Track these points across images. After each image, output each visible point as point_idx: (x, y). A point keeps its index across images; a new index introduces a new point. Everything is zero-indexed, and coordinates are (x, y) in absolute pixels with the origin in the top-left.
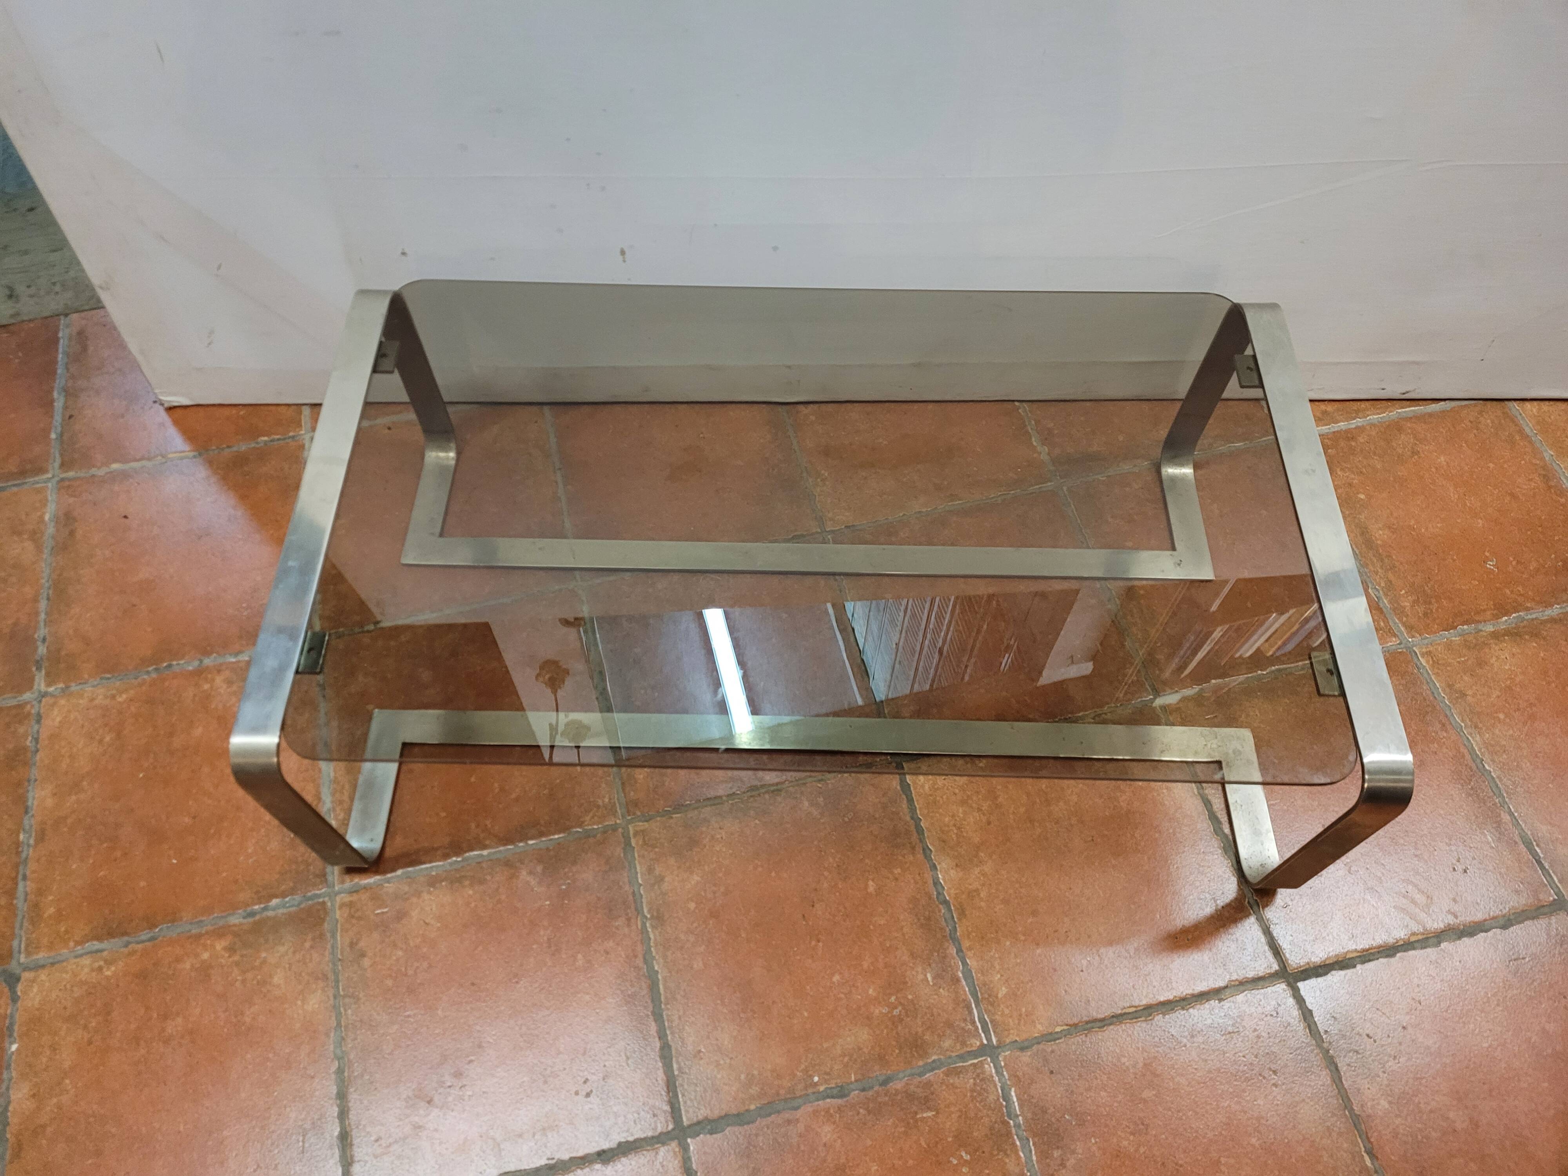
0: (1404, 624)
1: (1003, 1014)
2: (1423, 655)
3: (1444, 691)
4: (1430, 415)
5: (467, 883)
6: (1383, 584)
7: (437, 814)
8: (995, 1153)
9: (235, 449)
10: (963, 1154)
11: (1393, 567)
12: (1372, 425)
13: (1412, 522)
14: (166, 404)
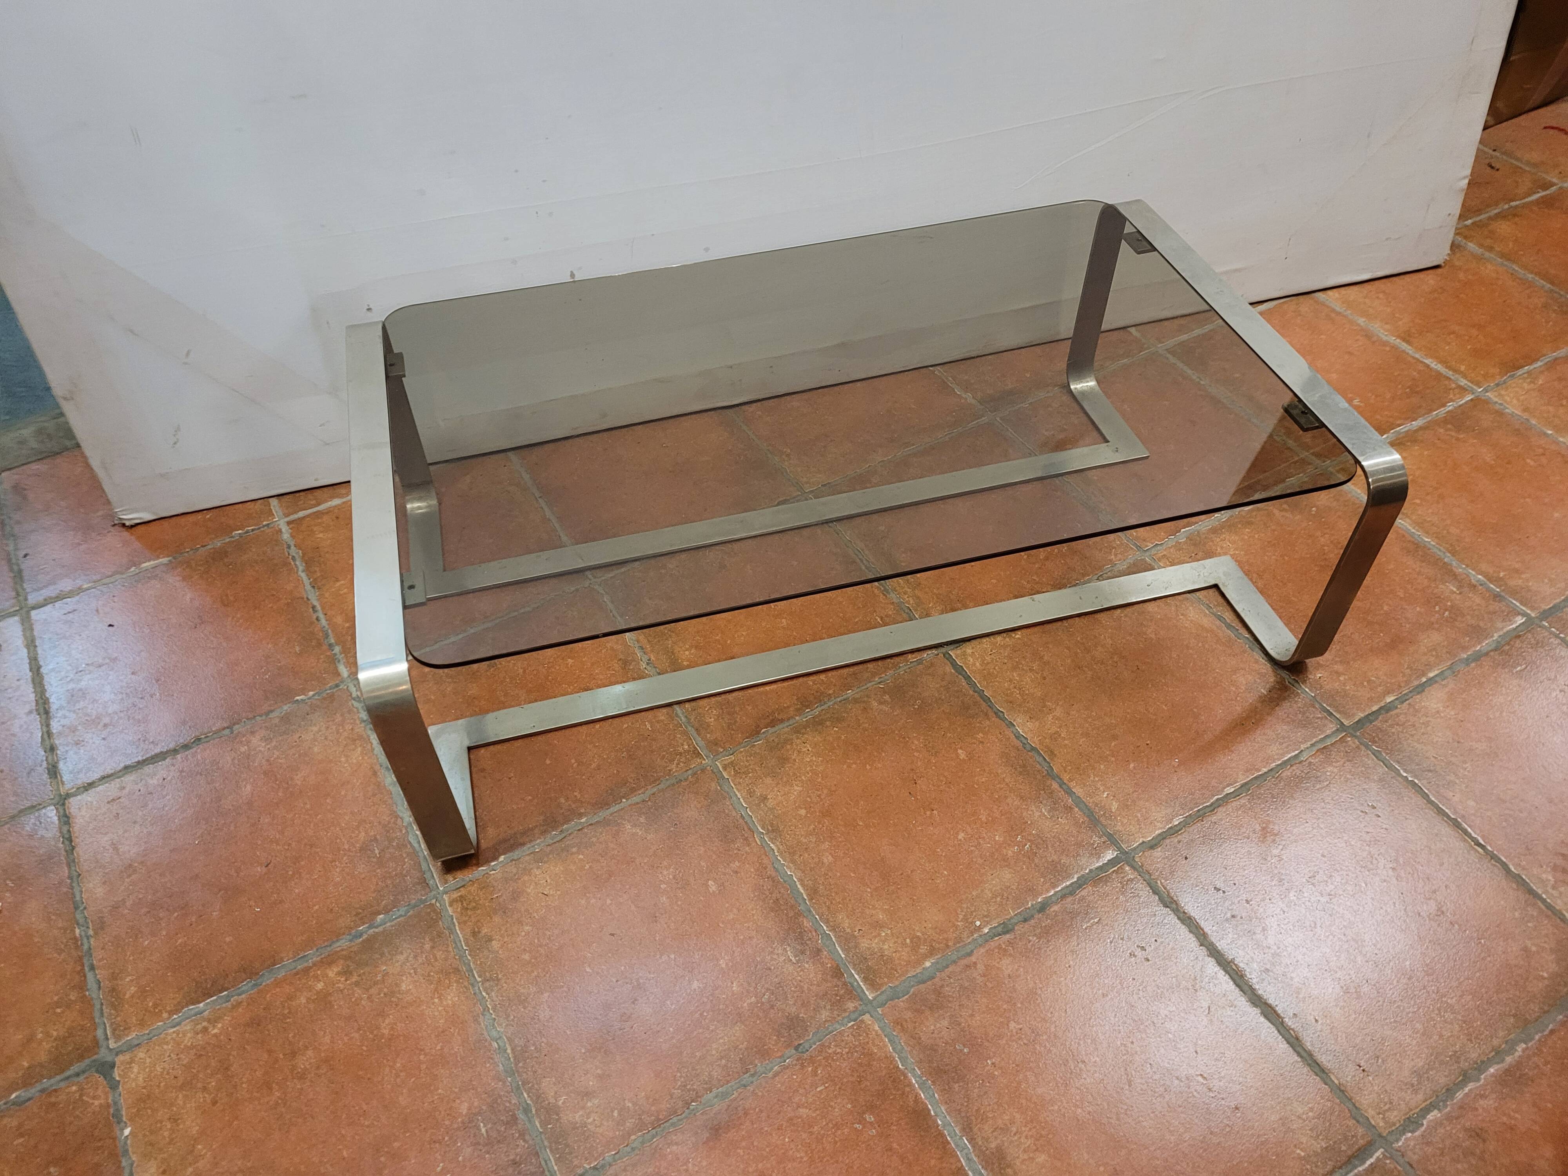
1: (1122, 823)
9: (210, 547)
14: (127, 523)
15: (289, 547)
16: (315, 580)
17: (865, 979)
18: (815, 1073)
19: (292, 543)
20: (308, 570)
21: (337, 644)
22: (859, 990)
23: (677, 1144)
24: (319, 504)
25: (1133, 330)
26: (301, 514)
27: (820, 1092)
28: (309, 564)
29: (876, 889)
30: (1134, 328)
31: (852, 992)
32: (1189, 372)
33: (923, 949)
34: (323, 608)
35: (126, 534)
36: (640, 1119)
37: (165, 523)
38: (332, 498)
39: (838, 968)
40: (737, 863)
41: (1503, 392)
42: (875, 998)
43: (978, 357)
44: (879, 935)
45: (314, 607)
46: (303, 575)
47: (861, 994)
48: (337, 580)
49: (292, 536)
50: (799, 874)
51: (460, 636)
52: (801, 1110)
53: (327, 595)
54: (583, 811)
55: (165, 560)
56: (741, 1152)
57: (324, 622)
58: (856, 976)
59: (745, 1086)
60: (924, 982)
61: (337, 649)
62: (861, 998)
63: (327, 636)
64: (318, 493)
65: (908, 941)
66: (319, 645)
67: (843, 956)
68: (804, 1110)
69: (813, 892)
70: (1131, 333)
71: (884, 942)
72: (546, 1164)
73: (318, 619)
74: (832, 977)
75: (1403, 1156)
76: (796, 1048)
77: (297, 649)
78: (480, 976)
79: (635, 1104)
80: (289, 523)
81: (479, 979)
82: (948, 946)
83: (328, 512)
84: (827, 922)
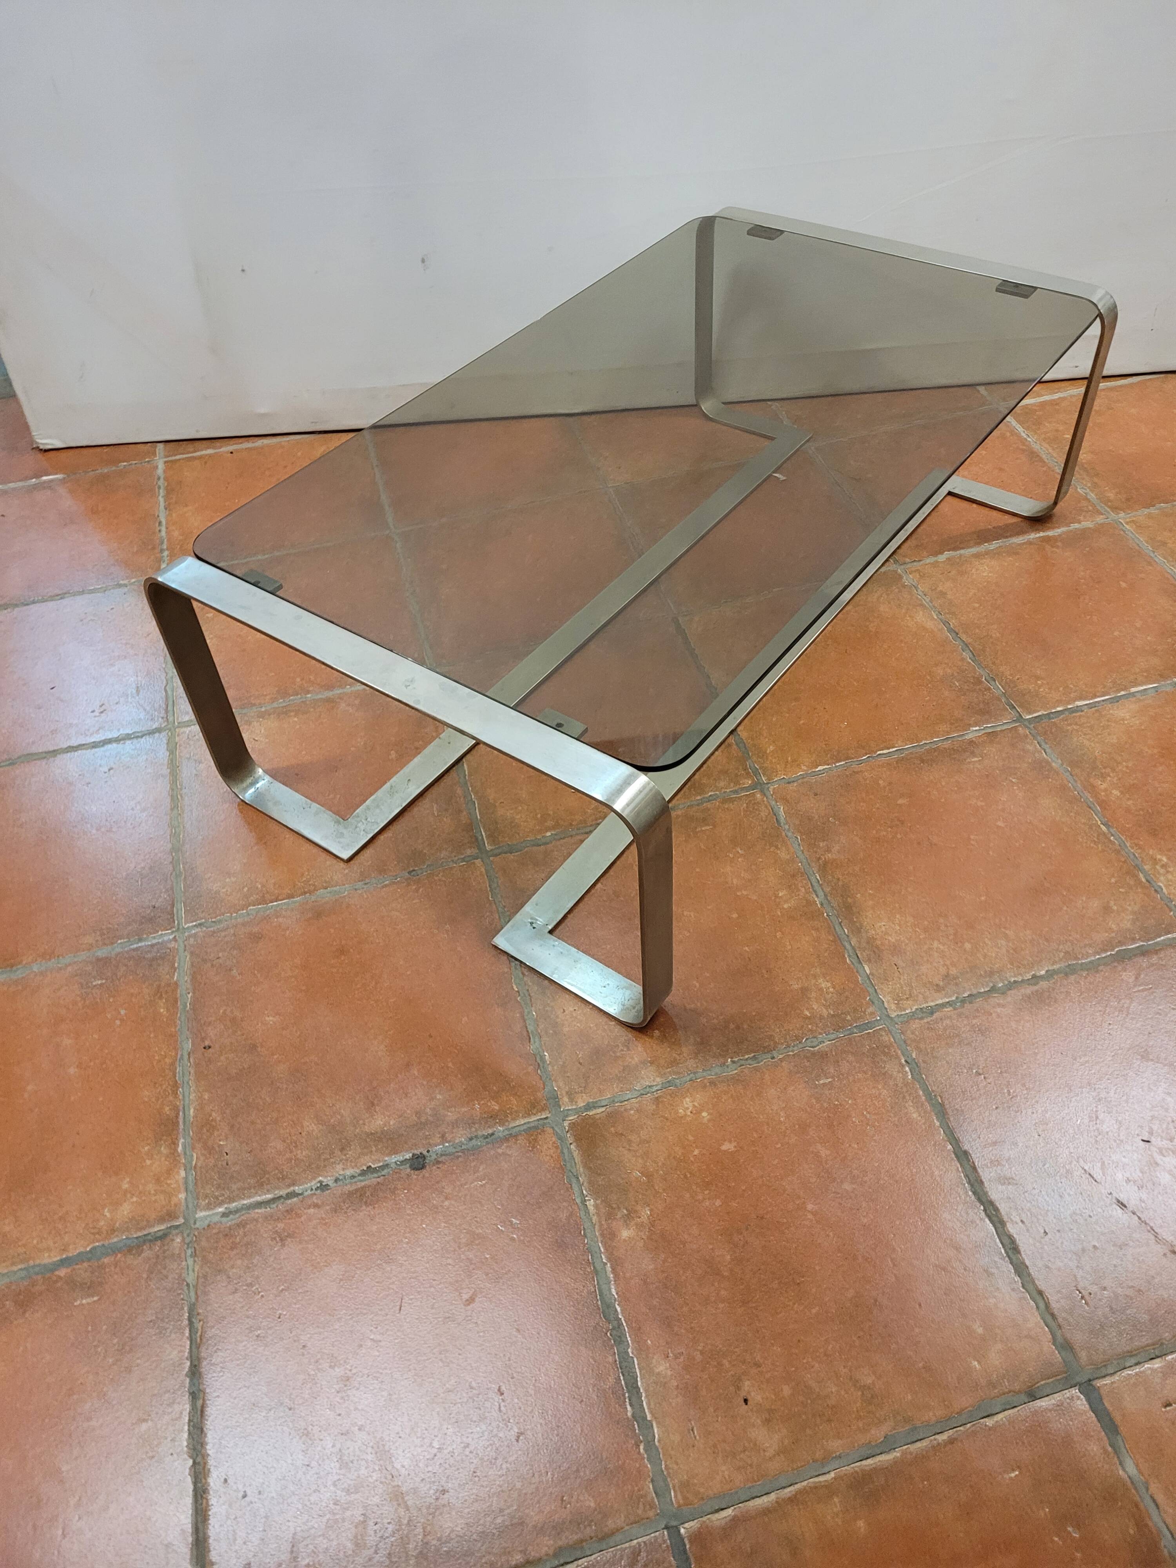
0: (1109, 507)
1: (771, 762)
2: (1127, 523)
3: (1147, 542)
4: (1121, 386)
5: (292, 714)
6: (1089, 485)
7: (267, 674)
8: (767, 847)
9: (99, 471)
10: (739, 850)
11: (1097, 475)
12: (1071, 396)
13: (1111, 448)
14: (41, 447)
15: (159, 479)
16: (169, 504)
17: (488, 837)
19: (162, 477)
20: (167, 497)
21: (167, 549)
22: (481, 843)
23: (284, 917)
24: (195, 452)
25: (982, 389)
26: (178, 457)
27: (416, 903)
28: (169, 491)
30: (983, 387)
31: (476, 842)
32: (1020, 429)
33: (550, 823)
34: (167, 523)
35: (40, 456)
36: (263, 896)
37: (71, 452)
38: (208, 448)
39: (471, 824)
40: (421, 743)
42: (491, 850)
45: (160, 523)
46: (161, 500)
48: (186, 506)
49: (164, 471)
51: (267, 556)
52: (393, 912)
53: (174, 515)
54: (311, 689)
55: (59, 476)
57: (163, 533)
58: (483, 833)
59: (356, 890)
60: (539, 845)
61: (166, 553)
62: (480, 846)
63: (162, 543)
64: (197, 444)
65: (539, 816)
66: (154, 548)
67: (479, 818)
68: (396, 913)
70: (978, 391)
71: (518, 813)
72: (177, 912)
73: (160, 531)
74: (463, 830)
76: (409, 873)
77: (135, 550)
79: (262, 886)
80: (165, 462)
82: (571, 825)
83: (200, 457)
84: (476, 793)
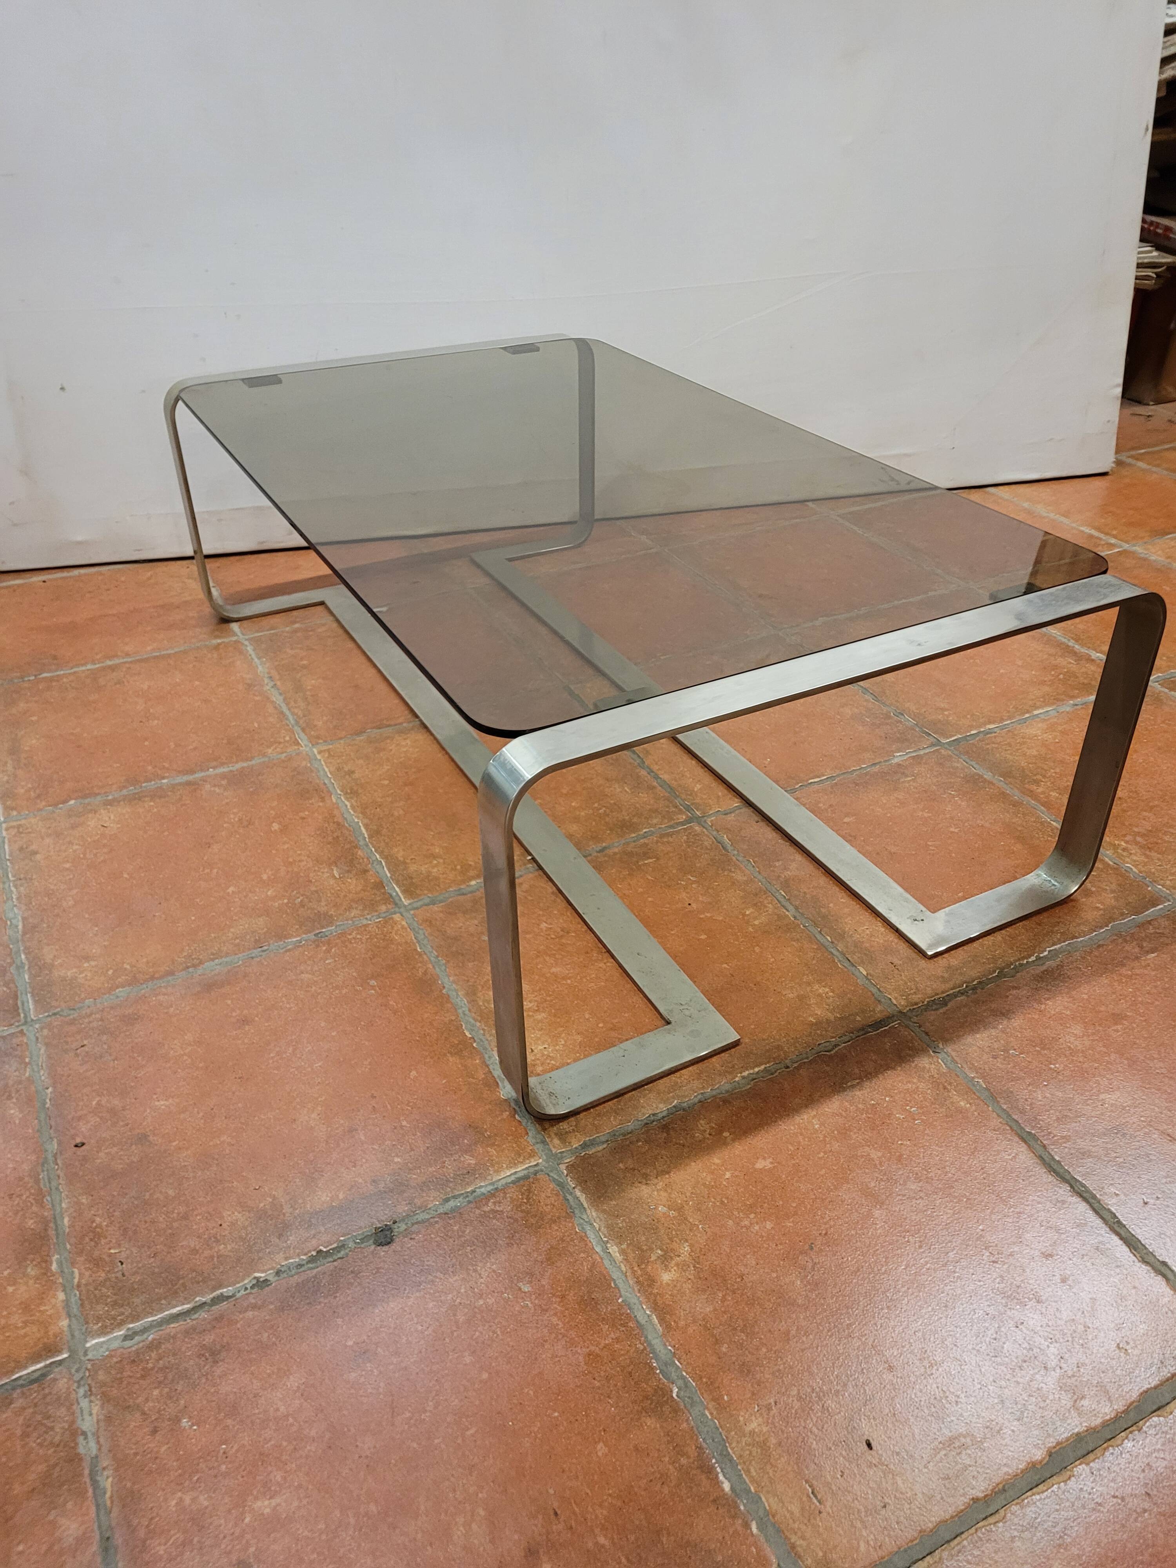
1: (702, 799)
5: (147, 799)
7: (111, 766)
8: (720, 872)
10: (690, 877)
17: (405, 891)
18: (328, 951)
22: (397, 899)
23: (164, 994)
27: (329, 964)
29: (439, 833)
30: (812, 502)
31: (389, 899)
36: (134, 977)
39: (380, 883)
41: (1150, 547)
42: (410, 904)
43: (659, 515)
44: (431, 862)
47: (398, 902)
50: (366, 821)
52: (303, 975)
54: (166, 775)
56: (229, 1002)
58: (397, 889)
59: (252, 958)
60: (463, 894)
67: (389, 875)
68: (307, 975)
69: (375, 834)
70: (808, 505)
71: (433, 867)
72: (23, 1005)
74: (372, 888)
75: (920, 1027)
76: (316, 935)
78: (13, 876)
79: (132, 966)
81: (12, 879)
84: (381, 853)
